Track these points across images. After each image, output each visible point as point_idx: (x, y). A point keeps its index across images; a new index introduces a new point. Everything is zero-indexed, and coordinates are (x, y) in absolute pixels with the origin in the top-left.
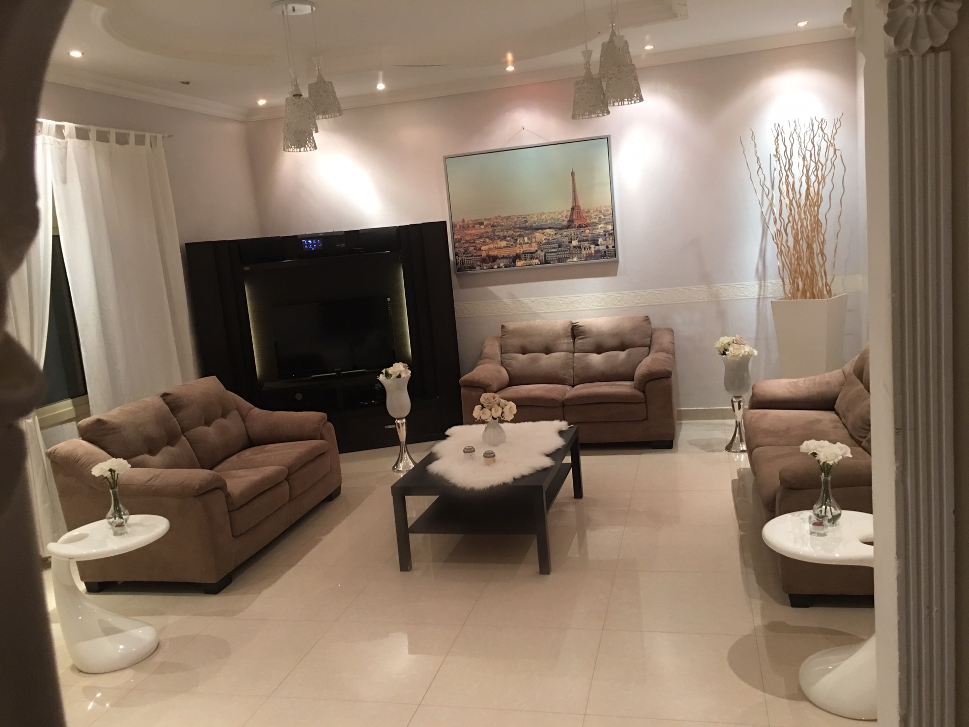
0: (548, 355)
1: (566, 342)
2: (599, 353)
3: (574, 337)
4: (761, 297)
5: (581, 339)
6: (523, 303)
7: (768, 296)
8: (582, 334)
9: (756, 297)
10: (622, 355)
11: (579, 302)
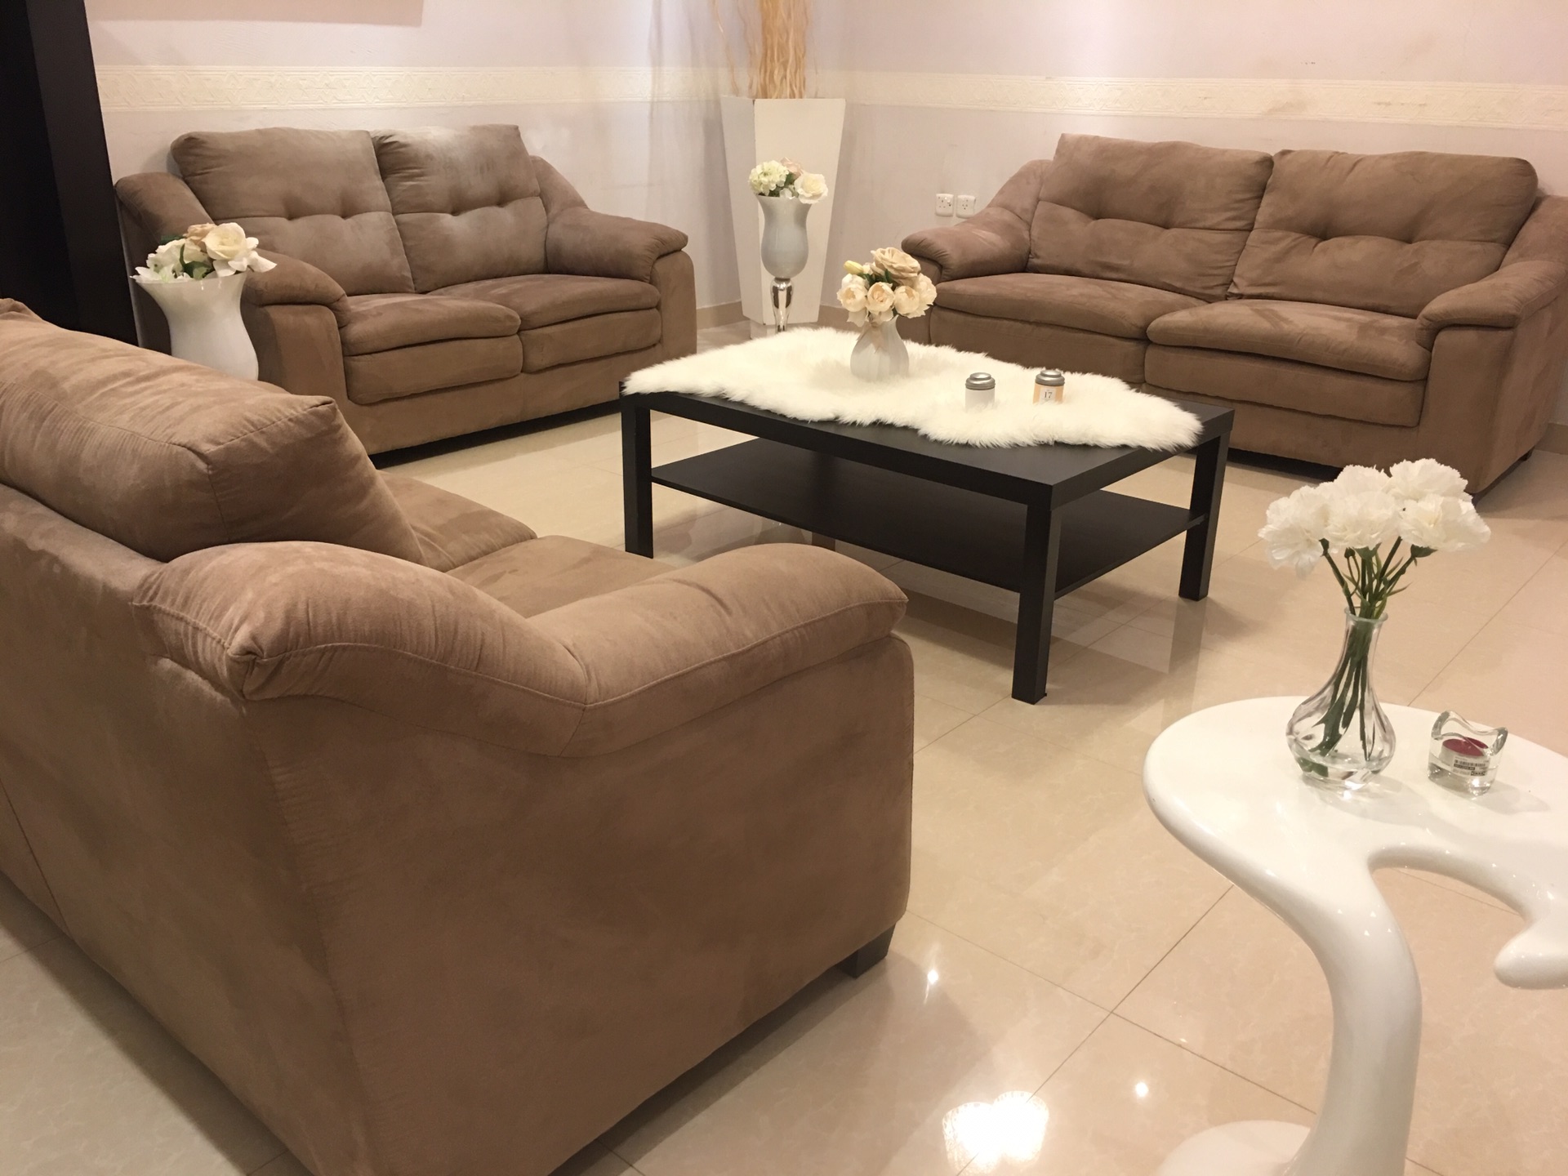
0: (349, 220)
1: (374, 186)
2: (455, 212)
3: (384, 172)
4: (656, 99)
5: (411, 177)
6: (208, 80)
7: (665, 99)
8: (411, 165)
9: (649, 99)
10: (505, 216)
11: (345, 87)
